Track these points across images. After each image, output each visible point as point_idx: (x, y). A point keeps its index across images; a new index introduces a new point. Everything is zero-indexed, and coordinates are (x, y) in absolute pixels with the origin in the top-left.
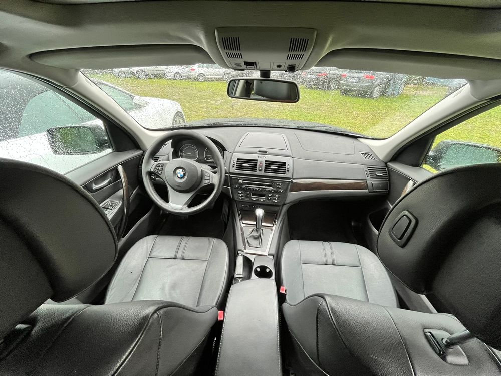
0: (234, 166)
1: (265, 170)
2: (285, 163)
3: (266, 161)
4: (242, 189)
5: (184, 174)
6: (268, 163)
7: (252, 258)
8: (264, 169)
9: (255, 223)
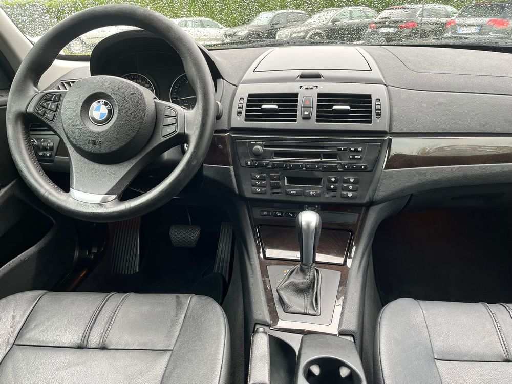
0: (240, 113)
1: (318, 116)
2: (369, 96)
3: (320, 95)
4: (261, 168)
5: (109, 111)
6: (325, 99)
7: (294, 341)
8: (315, 114)
9: (296, 255)
